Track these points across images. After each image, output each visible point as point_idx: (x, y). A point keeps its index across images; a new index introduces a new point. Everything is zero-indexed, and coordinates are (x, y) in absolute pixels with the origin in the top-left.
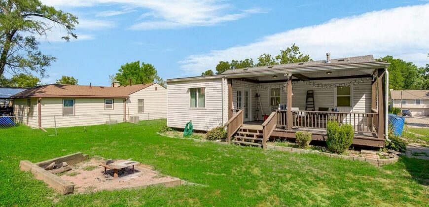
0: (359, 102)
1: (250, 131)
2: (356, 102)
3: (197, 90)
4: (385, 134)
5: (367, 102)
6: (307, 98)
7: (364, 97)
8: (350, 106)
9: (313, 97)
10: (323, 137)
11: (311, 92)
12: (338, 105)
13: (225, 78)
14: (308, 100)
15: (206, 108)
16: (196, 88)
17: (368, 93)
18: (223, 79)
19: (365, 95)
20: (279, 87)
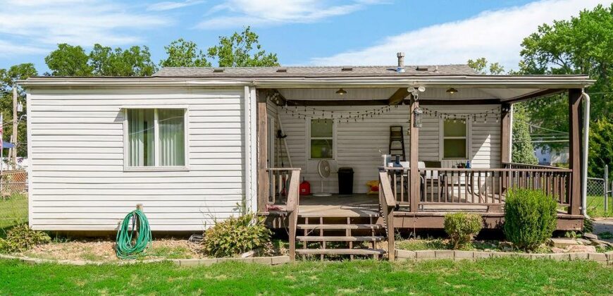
0: (481, 149)
1: (327, 220)
2: (476, 150)
3: (156, 116)
4: (582, 205)
5: (494, 149)
6: (391, 140)
7: (488, 140)
8: (465, 156)
9: (402, 140)
10: (484, 221)
11: (399, 129)
12: (447, 156)
13: (251, 87)
14: (393, 147)
15: (187, 166)
16: (152, 111)
17: (495, 132)
18: (247, 89)
19: (489, 136)
20: (329, 117)
